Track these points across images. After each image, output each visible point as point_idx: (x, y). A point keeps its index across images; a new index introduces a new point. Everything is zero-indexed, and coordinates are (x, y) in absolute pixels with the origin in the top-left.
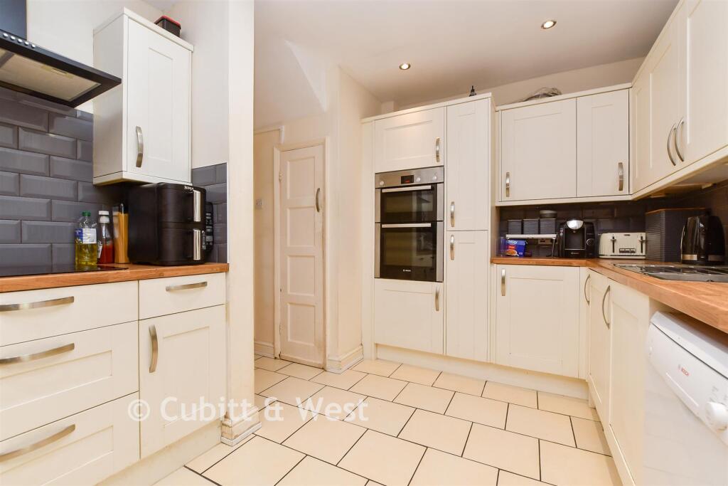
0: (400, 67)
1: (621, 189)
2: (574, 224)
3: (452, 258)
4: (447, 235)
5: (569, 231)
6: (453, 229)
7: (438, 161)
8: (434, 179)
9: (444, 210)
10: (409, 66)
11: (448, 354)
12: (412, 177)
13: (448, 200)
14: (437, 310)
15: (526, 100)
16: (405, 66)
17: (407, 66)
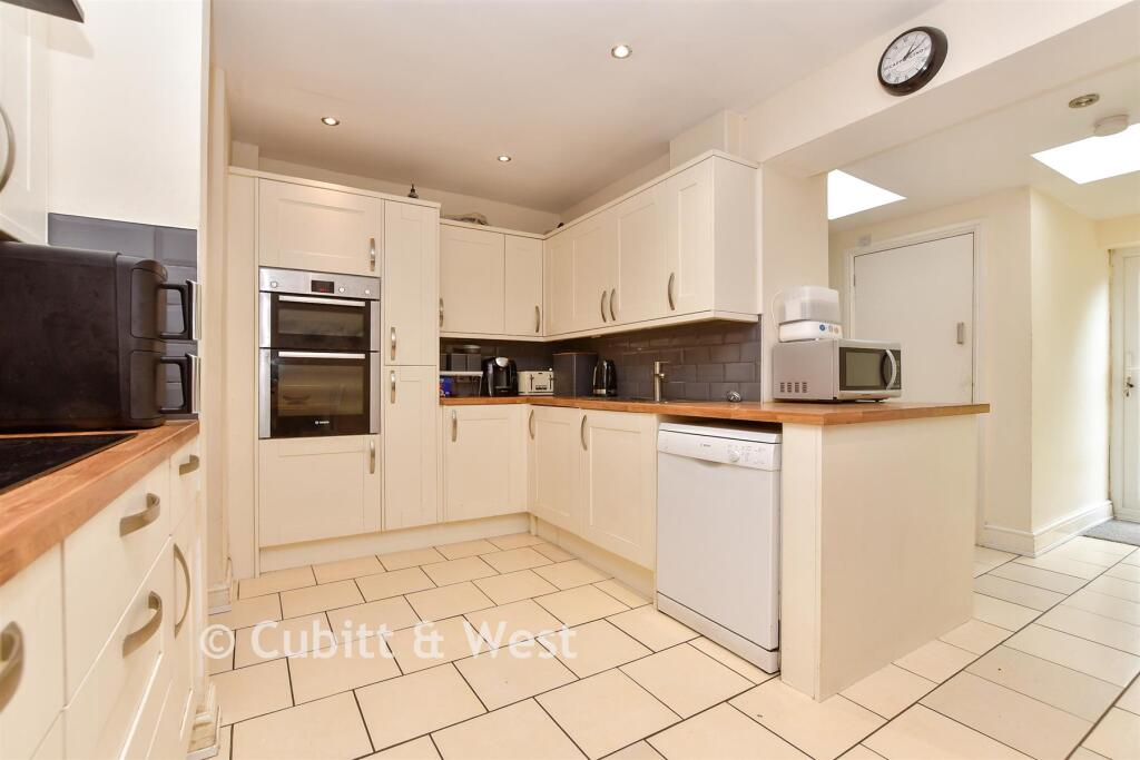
0: (323, 120)
1: (537, 331)
2: (501, 362)
3: (393, 401)
4: (384, 372)
5: (496, 368)
6: (392, 363)
7: (373, 270)
8: (368, 294)
9: (380, 337)
10: (337, 123)
11: (388, 529)
12: (332, 284)
13: (387, 323)
14: (372, 472)
15: (462, 220)
16: (330, 121)
17: (334, 122)
